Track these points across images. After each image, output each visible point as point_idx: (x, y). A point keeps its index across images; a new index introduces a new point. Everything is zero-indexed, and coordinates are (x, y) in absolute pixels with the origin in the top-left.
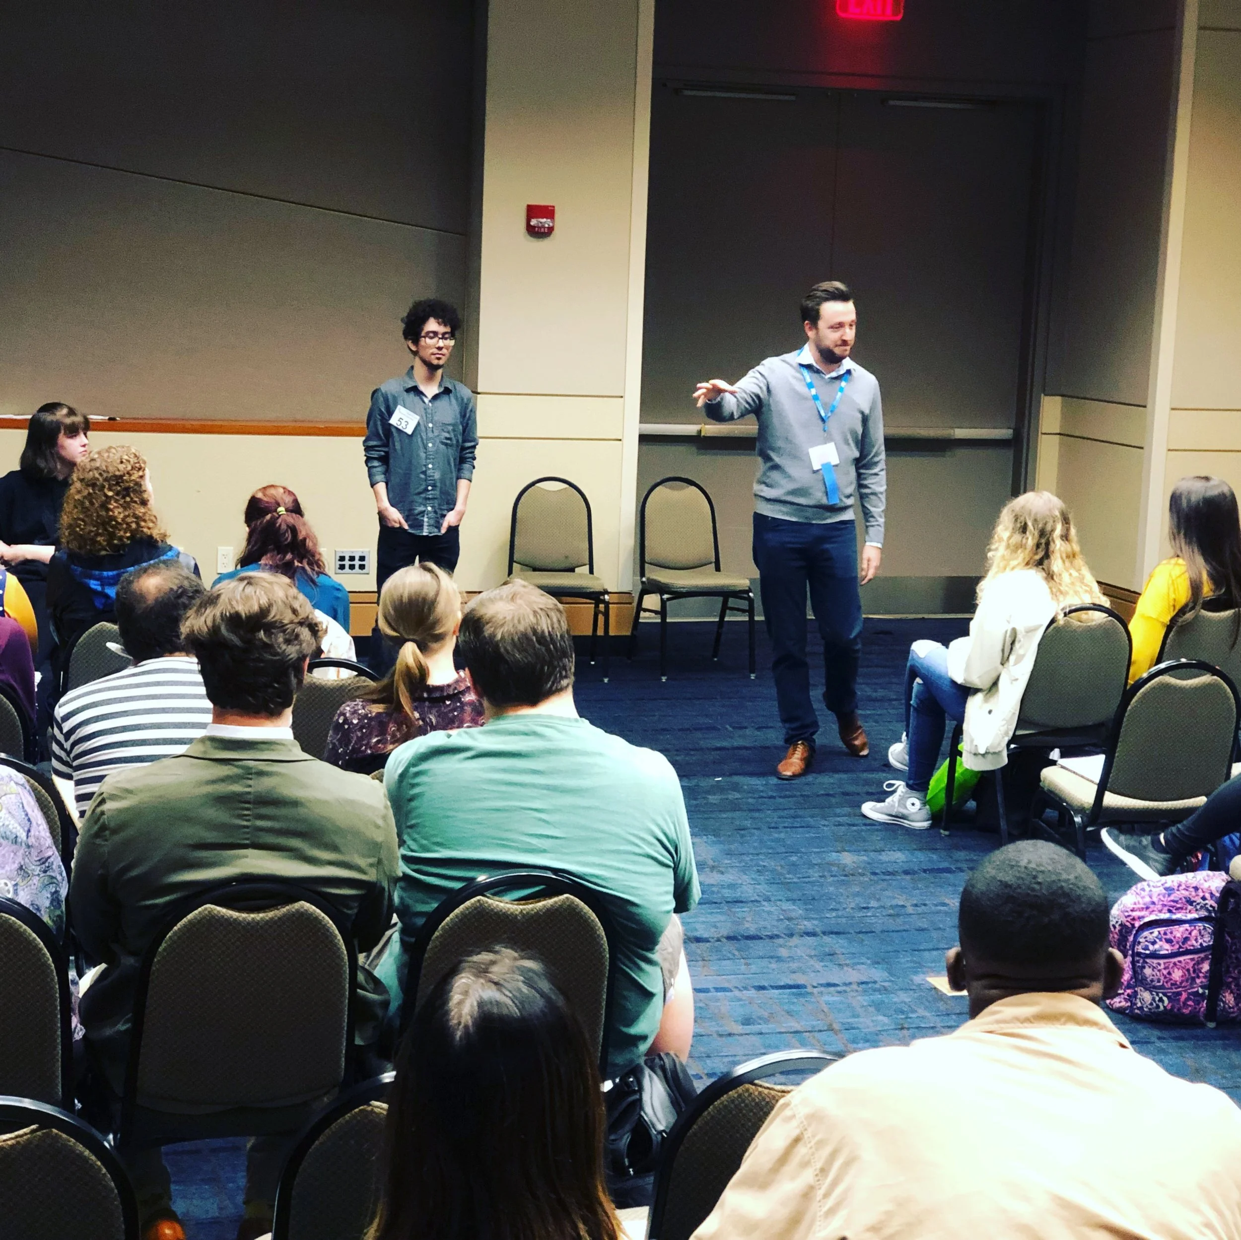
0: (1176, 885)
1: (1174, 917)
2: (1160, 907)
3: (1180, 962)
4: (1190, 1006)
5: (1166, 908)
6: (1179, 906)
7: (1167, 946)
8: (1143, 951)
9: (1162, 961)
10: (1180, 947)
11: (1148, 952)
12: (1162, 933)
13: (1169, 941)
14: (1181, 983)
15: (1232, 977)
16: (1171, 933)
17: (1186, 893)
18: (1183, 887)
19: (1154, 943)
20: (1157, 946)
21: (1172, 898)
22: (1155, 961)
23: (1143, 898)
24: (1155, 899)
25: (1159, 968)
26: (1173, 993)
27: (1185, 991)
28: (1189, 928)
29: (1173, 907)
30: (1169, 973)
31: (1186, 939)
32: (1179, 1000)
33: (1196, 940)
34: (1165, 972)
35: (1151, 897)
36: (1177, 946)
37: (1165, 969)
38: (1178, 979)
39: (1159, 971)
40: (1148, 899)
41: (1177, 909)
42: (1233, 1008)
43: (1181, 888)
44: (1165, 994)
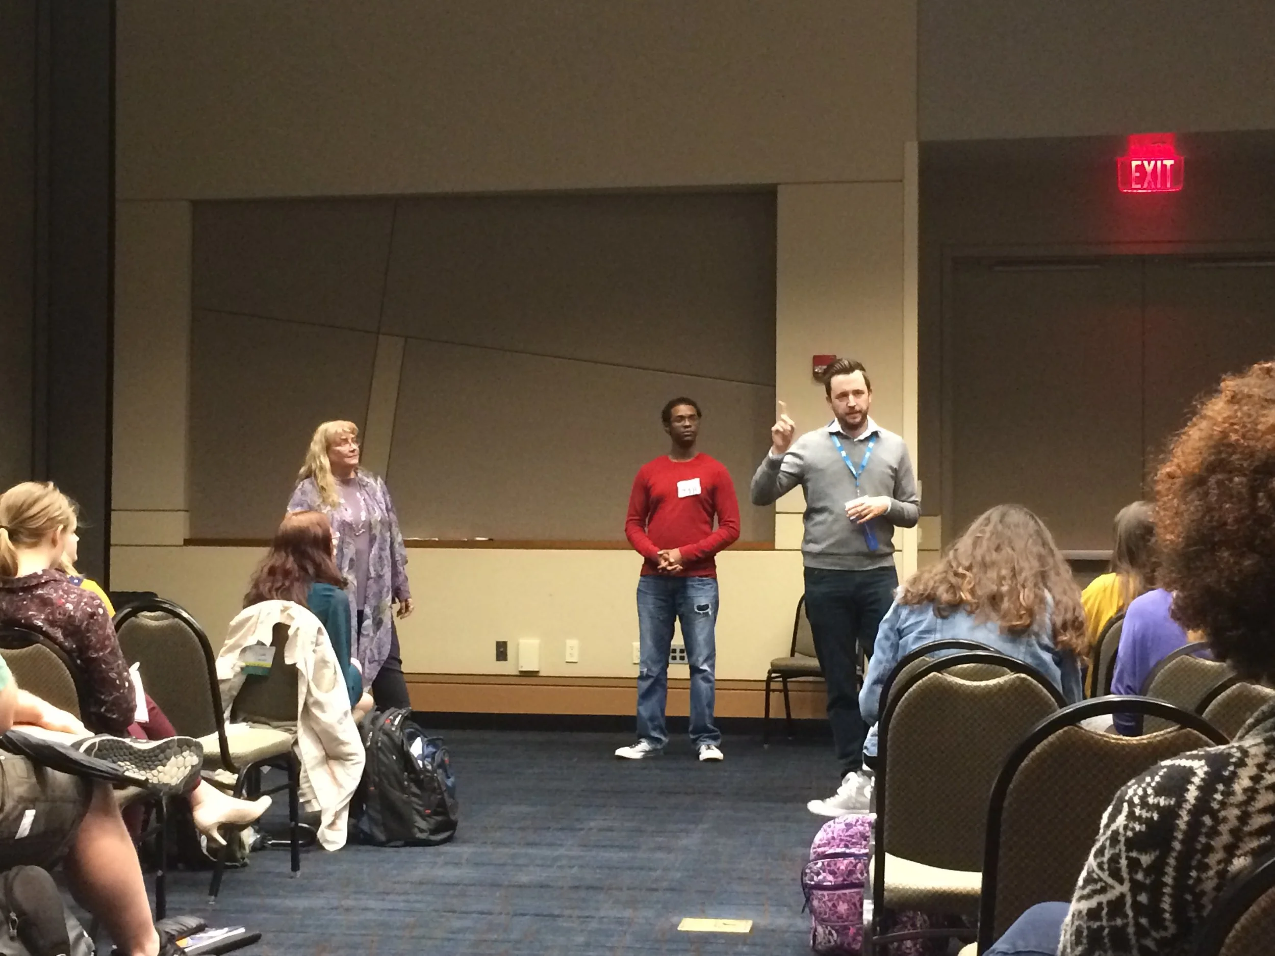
0: (854, 821)
1: (848, 851)
2: (837, 841)
3: (845, 894)
4: (859, 941)
5: (843, 843)
6: (854, 840)
7: (830, 878)
8: (809, 882)
9: (825, 893)
10: (844, 880)
11: (813, 883)
12: (826, 864)
13: (833, 873)
14: (848, 917)
15: (908, 917)
16: (835, 864)
17: (861, 828)
18: (860, 822)
19: (818, 874)
20: (820, 877)
21: (849, 833)
22: (820, 892)
23: (827, 834)
24: (835, 835)
25: (824, 900)
26: (841, 926)
27: (853, 925)
28: (854, 861)
29: (849, 841)
30: (834, 905)
31: (851, 873)
32: (847, 934)
33: (862, 874)
34: (830, 904)
35: (833, 833)
36: (841, 879)
37: (830, 900)
38: (843, 911)
39: (824, 902)
40: (830, 835)
41: (853, 844)
42: (910, 949)
43: (858, 823)
44: (833, 928)
